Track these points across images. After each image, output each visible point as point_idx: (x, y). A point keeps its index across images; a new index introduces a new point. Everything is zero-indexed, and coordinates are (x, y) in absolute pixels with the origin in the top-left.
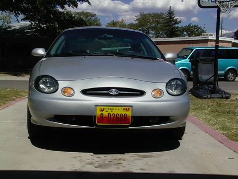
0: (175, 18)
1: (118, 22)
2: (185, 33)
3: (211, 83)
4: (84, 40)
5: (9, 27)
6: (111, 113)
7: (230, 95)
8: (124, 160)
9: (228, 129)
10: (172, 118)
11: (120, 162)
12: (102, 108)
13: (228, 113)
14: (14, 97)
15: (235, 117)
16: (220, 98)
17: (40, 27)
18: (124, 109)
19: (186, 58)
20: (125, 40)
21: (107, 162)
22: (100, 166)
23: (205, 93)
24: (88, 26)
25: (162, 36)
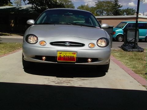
0: (119, 4)
1: (85, 6)
2: (125, 13)
3: (133, 43)
4: (57, 15)
5: (20, 8)
6: (66, 55)
7: (144, 50)
8: (72, 81)
9: (136, 68)
10: (100, 59)
11: (69, 81)
12: (61, 52)
13: (139, 59)
14: (19, 48)
15: (142, 62)
16: (138, 51)
17: (37, 8)
18: (72, 53)
19: (122, 28)
20: (80, 16)
21: (62, 81)
22: (58, 83)
23: (129, 48)
24: (65, 8)
25: (111, 15)
